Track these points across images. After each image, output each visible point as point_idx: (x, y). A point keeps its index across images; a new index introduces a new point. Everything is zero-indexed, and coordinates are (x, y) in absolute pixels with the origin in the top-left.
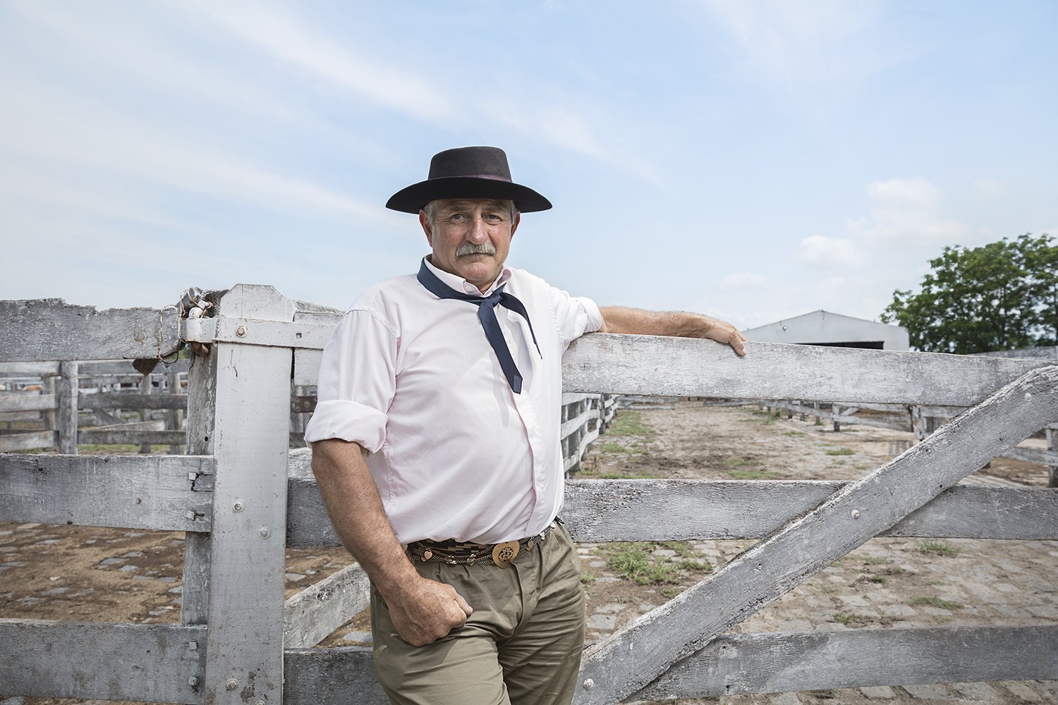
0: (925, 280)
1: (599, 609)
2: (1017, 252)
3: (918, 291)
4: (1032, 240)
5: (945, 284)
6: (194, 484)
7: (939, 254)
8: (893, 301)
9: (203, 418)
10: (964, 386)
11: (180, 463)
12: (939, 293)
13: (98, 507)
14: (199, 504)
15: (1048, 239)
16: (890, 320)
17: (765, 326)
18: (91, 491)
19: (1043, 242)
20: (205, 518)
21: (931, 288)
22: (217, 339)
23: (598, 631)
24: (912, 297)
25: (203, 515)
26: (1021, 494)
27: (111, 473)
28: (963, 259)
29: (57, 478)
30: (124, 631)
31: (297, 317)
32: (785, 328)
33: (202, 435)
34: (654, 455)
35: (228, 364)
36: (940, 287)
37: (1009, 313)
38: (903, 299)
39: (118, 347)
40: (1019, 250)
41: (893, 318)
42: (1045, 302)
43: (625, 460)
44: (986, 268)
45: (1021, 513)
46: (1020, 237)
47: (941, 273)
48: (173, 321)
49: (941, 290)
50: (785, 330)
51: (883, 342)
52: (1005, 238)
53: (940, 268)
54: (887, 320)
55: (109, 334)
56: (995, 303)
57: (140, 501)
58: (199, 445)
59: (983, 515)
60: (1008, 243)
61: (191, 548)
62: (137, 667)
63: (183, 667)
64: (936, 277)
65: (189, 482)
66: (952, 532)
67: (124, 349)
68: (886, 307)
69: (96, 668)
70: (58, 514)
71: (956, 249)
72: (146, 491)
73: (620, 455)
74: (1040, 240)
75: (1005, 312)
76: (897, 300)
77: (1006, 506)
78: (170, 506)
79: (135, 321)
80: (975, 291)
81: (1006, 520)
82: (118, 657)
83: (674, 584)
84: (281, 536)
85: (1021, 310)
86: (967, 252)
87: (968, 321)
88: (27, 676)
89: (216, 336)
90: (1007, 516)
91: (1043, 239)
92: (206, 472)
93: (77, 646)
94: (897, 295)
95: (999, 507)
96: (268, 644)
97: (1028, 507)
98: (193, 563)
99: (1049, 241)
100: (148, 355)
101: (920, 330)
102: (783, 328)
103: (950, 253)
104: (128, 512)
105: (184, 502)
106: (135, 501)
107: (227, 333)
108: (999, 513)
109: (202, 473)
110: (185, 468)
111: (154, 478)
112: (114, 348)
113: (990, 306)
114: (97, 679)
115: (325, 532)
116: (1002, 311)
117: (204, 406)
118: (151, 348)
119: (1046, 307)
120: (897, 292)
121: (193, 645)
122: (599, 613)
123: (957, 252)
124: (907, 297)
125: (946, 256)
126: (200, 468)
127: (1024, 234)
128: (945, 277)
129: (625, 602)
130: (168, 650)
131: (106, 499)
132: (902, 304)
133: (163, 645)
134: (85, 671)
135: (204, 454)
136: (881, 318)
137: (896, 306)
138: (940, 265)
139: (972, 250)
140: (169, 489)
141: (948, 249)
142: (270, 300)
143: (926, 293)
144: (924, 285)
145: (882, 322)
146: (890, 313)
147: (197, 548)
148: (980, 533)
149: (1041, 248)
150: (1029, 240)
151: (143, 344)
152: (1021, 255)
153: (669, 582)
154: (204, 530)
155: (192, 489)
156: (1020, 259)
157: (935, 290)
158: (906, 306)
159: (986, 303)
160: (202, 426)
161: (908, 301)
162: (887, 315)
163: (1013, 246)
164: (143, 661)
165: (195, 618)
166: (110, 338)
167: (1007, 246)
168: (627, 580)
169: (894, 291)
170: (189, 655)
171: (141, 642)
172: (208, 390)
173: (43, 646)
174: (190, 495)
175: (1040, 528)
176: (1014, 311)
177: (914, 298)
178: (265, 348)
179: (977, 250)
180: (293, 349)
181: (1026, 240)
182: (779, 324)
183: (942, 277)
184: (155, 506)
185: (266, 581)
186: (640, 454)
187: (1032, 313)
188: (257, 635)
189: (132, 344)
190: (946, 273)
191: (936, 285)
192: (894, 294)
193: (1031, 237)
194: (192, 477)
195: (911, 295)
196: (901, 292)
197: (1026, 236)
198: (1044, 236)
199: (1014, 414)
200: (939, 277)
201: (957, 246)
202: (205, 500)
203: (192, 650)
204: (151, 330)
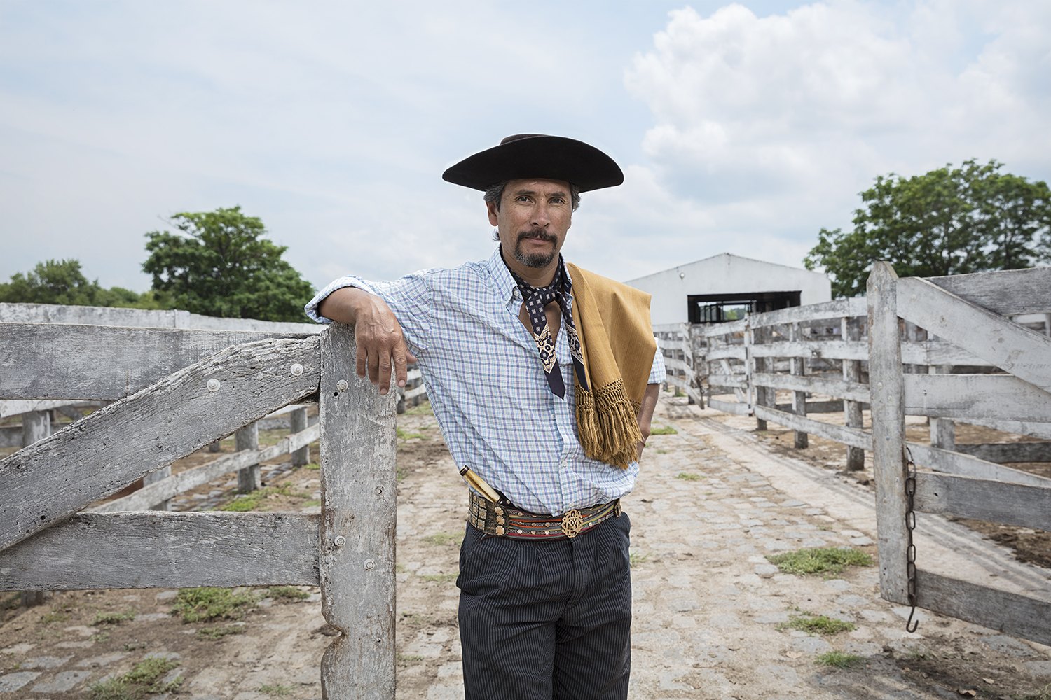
0: (856, 216)
2: (962, 181)
3: (849, 229)
4: (978, 167)
5: (881, 220)
7: (871, 185)
8: (818, 243)
10: (114, 371)
12: (872, 232)
15: (996, 165)
16: (816, 265)
17: (659, 273)
19: (990, 169)
21: (865, 225)
24: (842, 236)
26: (215, 522)
28: (898, 190)
32: (682, 275)
36: (876, 224)
37: (952, 255)
38: (830, 240)
40: (965, 178)
41: (819, 263)
42: (995, 242)
44: (922, 201)
45: (214, 549)
46: (965, 163)
47: (875, 208)
49: (876, 228)
50: (682, 278)
51: (800, 292)
52: (949, 165)
53: (874, 201)
54: (812, 266)
56: (937, 243)
59: (144, 554)
60: (951, 170)
64: (868, 213)
66: (83, 581)
68: (810, 250)
71: (891, 178)
74: (986, 167)
75: (949, 254)
76: (823, 241)
77: (187, 541)
80: (913, 230)
81: (186, 561)
85: (969, 252)
86: (903, 182)
87: (908, 264)
90: (188, 554)
91: (991, 165)
94: (824, 235)
95: (174, 543)
97: (227, 540)
99: (997, 168)
101: (853, 277)
102: (680, 276)
103: (883, 183)
108: (176, 551)
113: (931, 246)
116: (945, 254)
119: (995, 248)
120: (823, 231)
123: (892, 181)
124: (835, 236)
125: (878, 186)
127: (969, 160)
128: (879, 212)
132: (830, 245)
136: (804, 263)
137: (823, 248)
138: (873, 198)
139: (908, 179)
141: (881, 178)
143: (859, 232)
144: (855, 222)
145: (805, 268)
146: (816, 257)
148: (136, 581)
149: (988, 177)
150: (975, 166)
152: (967, 185)
156: (966, 190)
157: (870, 227)
158: (834, 248)
159: (926, 244)
161: (836, 243)
162: (812, 259)
163: (957, 174)
167: (950, 174)
169: (820, 230)
175: (245, 570)
176: (958, 253)
177: (843, 238)
179: (914, 179)
181: (972, 167)
182: (676, 271)
183: (877, 213)
187: (980, 254)
190: (880, 208)
191: (870, 222)
192: (820, 234)
193: (977, 163)
195: (841, 233)
196: (828, 231)
197: (971, 162)
198: (992, 163)
199: (184, 410)
200: (871, 213)
201: (891, 175)
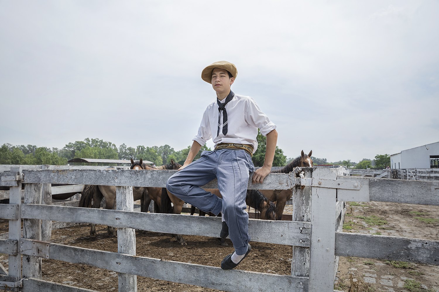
1: (382, 277)
6: (301, 231)
9: (302, 209)
11: (296, 224)
13: (267, 237)
14: (303, 238)
18: (265, 232)
20: (305, 242)
22: (312, 186)
23: (387, 286)
25: (305, 241)
27: (272, 226)
29: (253, 227)
30: (276, 277)
31: (338, 178)
33: (302, 215)
34: (374, 208)
35: (315, 194)
39: (273, 186)
43: (362, 209)
48: (293, 178)
55: (270, 182)
57: (282, 236)
58: (300, 218)
61: (298, 251)
62: (281, 289)
63: (297, 290)
65: (300, 230)
67: (275, 187)
69: (266, 288)
70: (253, 238)
72: (284, 232)
73: (359, 207)
78: (293, 238)
79: (279, 177)
82: (274, 285)
83: (412, 269)
84: (333, 251)
88: (243, 288)
89: (312, 185)
92: (306, 227)
93: (260, 280)
96: (329, 287)
98: (298, 256)
100: (284, 189)
102: (427, 149)
104: (278, 239)
105: (297, 237)
106: (280, 236)
107: (315, 184)
109: (304, 228)
110: (298, 226)
111: (287, 228)
112: (272, 186)
114: (267, 291)
115: (348, 251)
117: (302, 205)
118: (285, 186)
121: (301, 283)
122: (383, 279)
126: (304, 226)
129: (393, 275)
130: (292, 284)
131: (270, 234)
133: (290, 282)
134: (263, 288)
135: (302, 221)
140: (292, 232)
142: (329, 173)
147: (300, 251)
151: (282, 185)
153: (410, 268)
154: (305, 246)
155: (301, 233)
160: (302, 212)
164: (283, 287)
165: (299, 274)
166: (270, 183)
168: (389, 265)
170: (299, 286)
171: (282, 281)
172: (303, 200)
173: (248, 279)
174: (300, 234)
178: (327, 189)
180: (337, 189)
184: (287, 237)
185: (328, 266)
186: (368, 207)
188: (325, 284)
189: (278, 185)
194: (301, 229)
202: (305, 236)
203: (300, 285)
204: (285, 181)
